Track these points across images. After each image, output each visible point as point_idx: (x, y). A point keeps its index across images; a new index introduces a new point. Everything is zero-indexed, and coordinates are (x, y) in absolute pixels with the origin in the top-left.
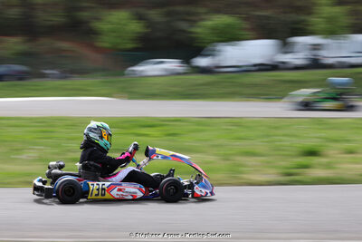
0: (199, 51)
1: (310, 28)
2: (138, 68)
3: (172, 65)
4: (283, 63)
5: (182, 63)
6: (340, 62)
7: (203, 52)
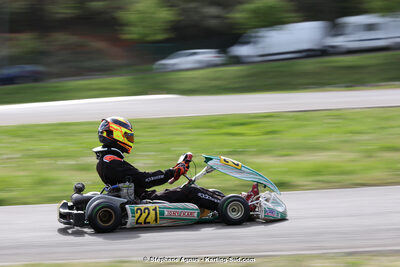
3: (207, 55)
6: (396, 43)
7: (242, 40)
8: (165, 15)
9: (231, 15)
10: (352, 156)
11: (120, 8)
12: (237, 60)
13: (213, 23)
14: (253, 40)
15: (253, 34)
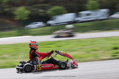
0: (49, 19)
1: (87, 8)
3: (40, 24)
4: (78, 20)
5: (43, 23)
6: (97, 19)
7: (51, 19)
8: (27, 12)
9: (47, 12)
10: (83, 53)
11: (14, 10)
12: (50, 25)
13: (42, 14)
14: (54, 19)
15: (54, 17)
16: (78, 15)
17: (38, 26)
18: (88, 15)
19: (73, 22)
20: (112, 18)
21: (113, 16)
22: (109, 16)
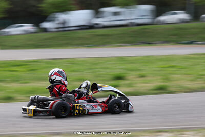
0: (45, 18)
1: (114, 2)
2: (7, 30)
3: (28, 27)
4: (97, 24)
5: (33, 26)
6: (131, 23)
7: (48, 19)
8: (4, 4)
12: (45, 30)
16: (98, 14)
17: (25, 31)
18: (116, 14)
19: (88, 27)
20: (160, 21)
21: (163, 18)
22: (154, 19)
